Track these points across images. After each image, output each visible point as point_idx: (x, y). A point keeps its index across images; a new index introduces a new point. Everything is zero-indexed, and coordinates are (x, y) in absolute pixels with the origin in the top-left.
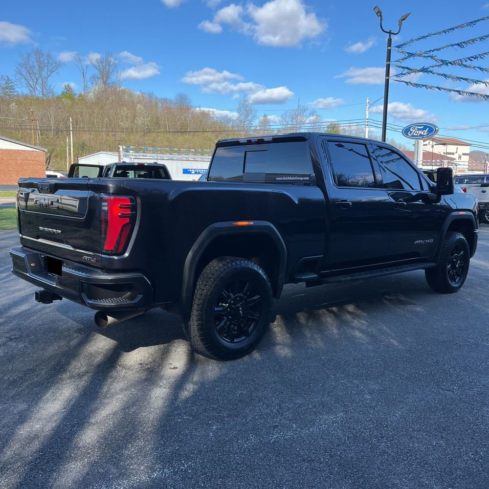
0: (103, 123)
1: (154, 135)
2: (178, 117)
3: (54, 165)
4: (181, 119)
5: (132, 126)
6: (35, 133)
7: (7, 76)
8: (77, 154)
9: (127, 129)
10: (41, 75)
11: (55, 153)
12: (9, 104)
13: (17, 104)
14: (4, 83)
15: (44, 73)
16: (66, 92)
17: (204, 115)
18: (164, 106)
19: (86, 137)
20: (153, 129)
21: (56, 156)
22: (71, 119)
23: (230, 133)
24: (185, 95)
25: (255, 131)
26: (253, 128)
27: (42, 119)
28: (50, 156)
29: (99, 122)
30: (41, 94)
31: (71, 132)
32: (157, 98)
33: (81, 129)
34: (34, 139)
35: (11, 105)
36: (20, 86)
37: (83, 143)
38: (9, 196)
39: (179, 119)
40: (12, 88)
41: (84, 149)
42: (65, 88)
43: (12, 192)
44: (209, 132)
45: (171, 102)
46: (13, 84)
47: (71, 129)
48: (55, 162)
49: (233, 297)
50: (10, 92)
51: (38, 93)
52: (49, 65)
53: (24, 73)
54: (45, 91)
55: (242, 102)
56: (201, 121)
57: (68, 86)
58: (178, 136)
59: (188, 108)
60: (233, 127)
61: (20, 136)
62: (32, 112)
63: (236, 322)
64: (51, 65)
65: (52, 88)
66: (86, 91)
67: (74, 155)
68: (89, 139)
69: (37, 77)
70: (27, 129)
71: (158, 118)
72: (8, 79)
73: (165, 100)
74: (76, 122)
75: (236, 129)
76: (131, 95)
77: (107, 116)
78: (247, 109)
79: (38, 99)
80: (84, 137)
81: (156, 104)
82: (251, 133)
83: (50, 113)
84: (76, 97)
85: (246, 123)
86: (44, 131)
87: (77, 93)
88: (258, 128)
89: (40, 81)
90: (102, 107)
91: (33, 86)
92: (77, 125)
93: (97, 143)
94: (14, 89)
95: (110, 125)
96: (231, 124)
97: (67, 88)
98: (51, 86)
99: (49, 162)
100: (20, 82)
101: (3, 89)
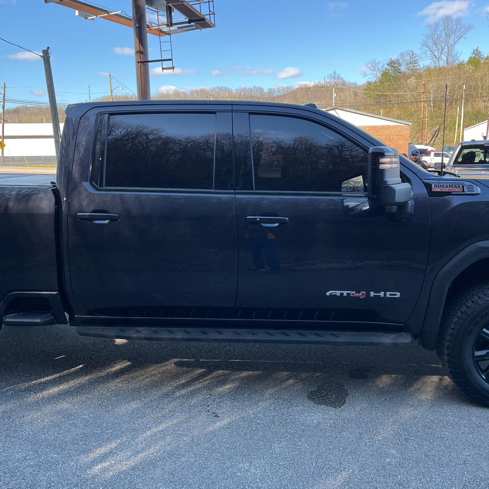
6: (424, 106)
7: (412, 51)
10: (447, 43)
13: (417, 78)
14: (408, 58)
15: (451, 41)
16: (473, 57)
22: (464, 87)
27: (436, 91)
28: (439, 128)
30: (445, 63)
31: (463, 100)
34: (423, 113)
35: (410, 80)
36: (426, 59)
40: (416, 62)
42: (474, 52)
46: (417, 58)
47: (464, 97)
50: (413, 66)
51: (442, 64)
52: (458, 30)
53: (430, 45)
54: (450, 59)
57: (477, 50)
61: (413, 110)
62: (424, 85)
64: (459, 30)
65: (458, 55)
67: (463, 125)
69: (443, 46)
72: (413, 53)
79: (441, 69)
84: (482, 61)
87: (485, 56)
89: (445, 50)
91: (437, 57)
94: (418, 63)
97: (475, 52)
98: (457, 53)
99: (436, 135)
100: (426, 55)
101: (407, 64)
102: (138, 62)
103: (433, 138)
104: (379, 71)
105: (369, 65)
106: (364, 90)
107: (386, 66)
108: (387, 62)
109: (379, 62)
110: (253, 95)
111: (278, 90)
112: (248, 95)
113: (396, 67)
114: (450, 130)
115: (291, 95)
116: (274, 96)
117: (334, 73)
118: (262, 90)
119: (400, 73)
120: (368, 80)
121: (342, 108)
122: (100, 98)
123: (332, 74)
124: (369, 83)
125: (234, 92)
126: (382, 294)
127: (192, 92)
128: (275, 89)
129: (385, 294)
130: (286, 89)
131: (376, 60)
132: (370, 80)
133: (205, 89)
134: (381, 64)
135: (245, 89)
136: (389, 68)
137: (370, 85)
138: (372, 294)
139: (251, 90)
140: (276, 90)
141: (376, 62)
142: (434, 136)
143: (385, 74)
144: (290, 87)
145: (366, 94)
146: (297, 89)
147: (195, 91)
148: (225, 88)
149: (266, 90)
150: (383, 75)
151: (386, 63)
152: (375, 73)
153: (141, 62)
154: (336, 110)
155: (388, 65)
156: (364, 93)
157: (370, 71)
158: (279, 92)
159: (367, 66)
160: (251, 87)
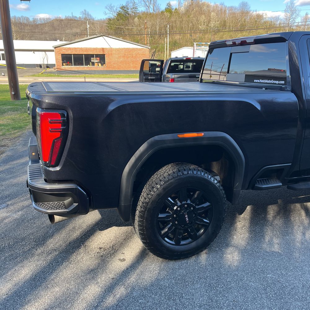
0: (188, 27)
1: (221, 33)
2: (239, 20)
3: (158, 57)
4: (242, 21)
5: (207, 28)
6: (147, 36)
8: (171, 49)
9: (204, 30)
11: (158, 49)
12: (134, 18)
13: (138, 18)
14: (132, 5)
16: (168, 8)
17: (259, 17)
18: (230, 12)
19: (177, 37)
20: (221, 30)
21: (159, 51)
22: (168, 26)
23: (277, 29)
24: (246, 3)
25: (297, 26)
26: (296, 24)
27: (152, 27)
28: (155, 51)
29: (186, 27)
30: (153, 10)
31: (168, 35)
32: (225, 7)
33: (175, 33)
34: (146, 41)
35: (135, 19)
36: (141, 6)
37: (175, 42)
38: (127, 77)
39: (240, 21)
40: (136, 8)
41: (175, 46)
43: (130, 75)
44: (261, 29)
45: (236, 9)
46: (137, 5)
47: (168, 33)
48: (158, 55)
49: (179, 204)
50: (135, 11)
51: (151, 11)
54: (155, 8)
55: (289, 4)
56: (256, 21)
57: (169, 3)
58: (238, 33)
59: (248, 13)
60: (280, 24)
61: (139, 38)
62: (146, 23)
63: (183, 227)
65: (159, 6)
66: (179, 6)
67: (169, 50)
68: (179, 39)
70: (143, 34)
71: (225, 21)
72: (134, 2)
73: (231, 8)
74: (172, 28)
75: (282, 25)
76: (208, 6)
77: (191, 22)
78: (293, 9)
79: (151, 14)
80: (176, 38)
81: (225, 11)
82: (294, 28)
83: (156, 23)
84: (173, 11)
85: (290, 21)
86: (153, 35)
87: (174, 8)
88: (300, 24)
89: (152, 2)
90: (189, 17)
91: (148, 6)
92: (172, 29)
93: (184, 41)
94: (138, 9)
95: (193, 28)
96: (279, 22)
97: (168, 5)
98: (159, 4)
99: (154, 55)
100: (141, 4)
101: (131, 9)
103: (152, 56)
104: (115, 12)
105: (108, 8)
106: (107, 24)
107: (119, 9)
112: (18, 22)
113: (126, 10)
114: (162, 52)
115: (50, 24)
116: (37, 24)
117: (85, 11)
118: (28, 18)
119: (128, 14)
120: (108, 17)
121: (108, 36)
123: (84, 11)
124: (110, 20)
130: (46, 19)
132: (110, 17)
134: (115, 7)
136: (122, 10)
140: (39, 20)
141: (112, 5)
142: (153, 55)
143: (119, 14)
145: (108, 27)
146: (54, 20)
151: (119, 7)
152: (112, 13)
154: (104, 37)
155: (121, 8)
156: (107, 26)
157: (109, 12)
158: (41, 21)
159: (106, 8)
160: (20, 16)
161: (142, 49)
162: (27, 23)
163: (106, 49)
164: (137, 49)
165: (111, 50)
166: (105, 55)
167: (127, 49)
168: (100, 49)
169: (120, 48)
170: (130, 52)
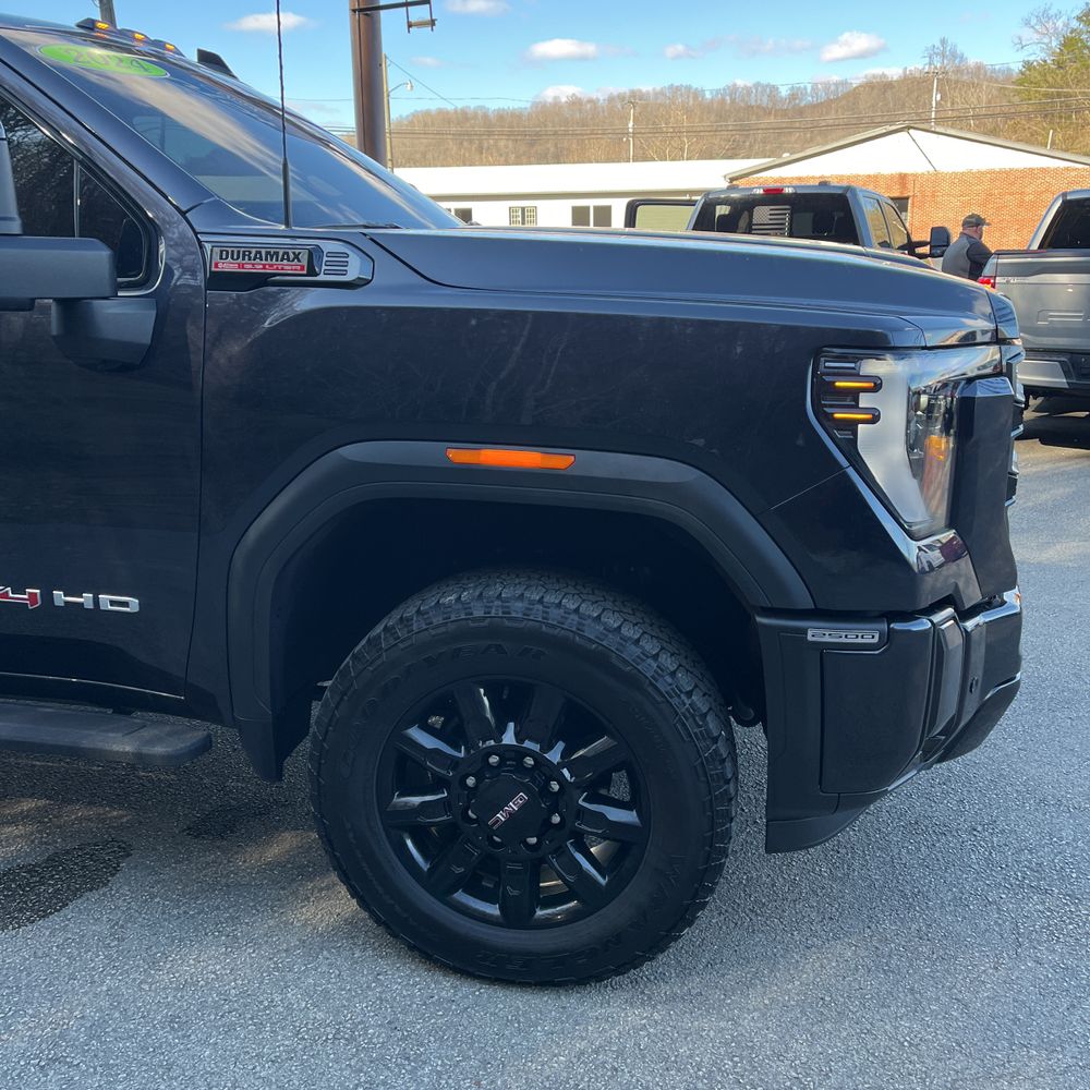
102: (354, 11)
104: (1057, 35)
105: (1034, 22)
106: (1014, 82)
107: (1075, 24)
108: (1077, 12)
109: (1059, 15)
110: (753, 103)
111: (813, 89)
112: (742, 105)
115: (844, 102)
116: (802, 104)
117: (943, 42)
118: (774, 89)
120: (1026, 59)
122: (407, 116)
123: (938, 44)
124: (1028, 66)
125: (708, 96)
126: (86, 599)
127: (611, 99)
128: (805, 88)
129: (96, 601)
131: (1050, 9)
132: (1032, 58)
133: (640, 91)
134: (1064, 18)
135: (734, 89)
136: (1081, 26)
137: (1030, 70)
138: (60, 597)
139: (748, 90)
140: (809, 91)
141: (1051, 12)
143: (1069, 43)
144: (844, 83)
145: (1017, 93)
146: (861, 86)
147: (619, 96)
148: (688, 88)
149: (784, 92)
150: (1064, 45)
151: (1074, 15)
152: (1046, 40)
153: (360, 10)
154: (911, 131)
155: (1079, 19)
156: (1013, 90)
157: (1036, 36)
158: (817, 94)
159: (1027, 23)
160: (749, 84)
161: (1067, 169)
162: (770, 106)
163: (915, 176)
164: (1044, 171)
165: (936, 178)
166: (907, 198)
167: (1001, 172)
168: (892, 176)
169: (970, 172)
170: (1013, 184)
